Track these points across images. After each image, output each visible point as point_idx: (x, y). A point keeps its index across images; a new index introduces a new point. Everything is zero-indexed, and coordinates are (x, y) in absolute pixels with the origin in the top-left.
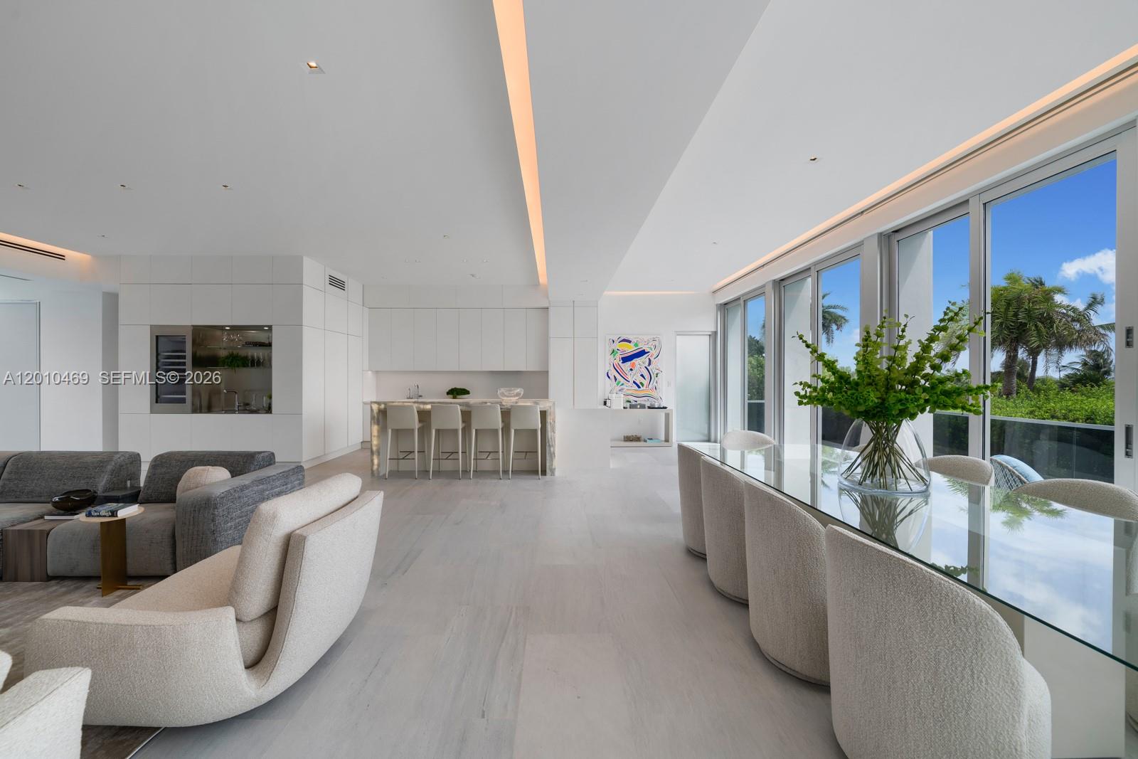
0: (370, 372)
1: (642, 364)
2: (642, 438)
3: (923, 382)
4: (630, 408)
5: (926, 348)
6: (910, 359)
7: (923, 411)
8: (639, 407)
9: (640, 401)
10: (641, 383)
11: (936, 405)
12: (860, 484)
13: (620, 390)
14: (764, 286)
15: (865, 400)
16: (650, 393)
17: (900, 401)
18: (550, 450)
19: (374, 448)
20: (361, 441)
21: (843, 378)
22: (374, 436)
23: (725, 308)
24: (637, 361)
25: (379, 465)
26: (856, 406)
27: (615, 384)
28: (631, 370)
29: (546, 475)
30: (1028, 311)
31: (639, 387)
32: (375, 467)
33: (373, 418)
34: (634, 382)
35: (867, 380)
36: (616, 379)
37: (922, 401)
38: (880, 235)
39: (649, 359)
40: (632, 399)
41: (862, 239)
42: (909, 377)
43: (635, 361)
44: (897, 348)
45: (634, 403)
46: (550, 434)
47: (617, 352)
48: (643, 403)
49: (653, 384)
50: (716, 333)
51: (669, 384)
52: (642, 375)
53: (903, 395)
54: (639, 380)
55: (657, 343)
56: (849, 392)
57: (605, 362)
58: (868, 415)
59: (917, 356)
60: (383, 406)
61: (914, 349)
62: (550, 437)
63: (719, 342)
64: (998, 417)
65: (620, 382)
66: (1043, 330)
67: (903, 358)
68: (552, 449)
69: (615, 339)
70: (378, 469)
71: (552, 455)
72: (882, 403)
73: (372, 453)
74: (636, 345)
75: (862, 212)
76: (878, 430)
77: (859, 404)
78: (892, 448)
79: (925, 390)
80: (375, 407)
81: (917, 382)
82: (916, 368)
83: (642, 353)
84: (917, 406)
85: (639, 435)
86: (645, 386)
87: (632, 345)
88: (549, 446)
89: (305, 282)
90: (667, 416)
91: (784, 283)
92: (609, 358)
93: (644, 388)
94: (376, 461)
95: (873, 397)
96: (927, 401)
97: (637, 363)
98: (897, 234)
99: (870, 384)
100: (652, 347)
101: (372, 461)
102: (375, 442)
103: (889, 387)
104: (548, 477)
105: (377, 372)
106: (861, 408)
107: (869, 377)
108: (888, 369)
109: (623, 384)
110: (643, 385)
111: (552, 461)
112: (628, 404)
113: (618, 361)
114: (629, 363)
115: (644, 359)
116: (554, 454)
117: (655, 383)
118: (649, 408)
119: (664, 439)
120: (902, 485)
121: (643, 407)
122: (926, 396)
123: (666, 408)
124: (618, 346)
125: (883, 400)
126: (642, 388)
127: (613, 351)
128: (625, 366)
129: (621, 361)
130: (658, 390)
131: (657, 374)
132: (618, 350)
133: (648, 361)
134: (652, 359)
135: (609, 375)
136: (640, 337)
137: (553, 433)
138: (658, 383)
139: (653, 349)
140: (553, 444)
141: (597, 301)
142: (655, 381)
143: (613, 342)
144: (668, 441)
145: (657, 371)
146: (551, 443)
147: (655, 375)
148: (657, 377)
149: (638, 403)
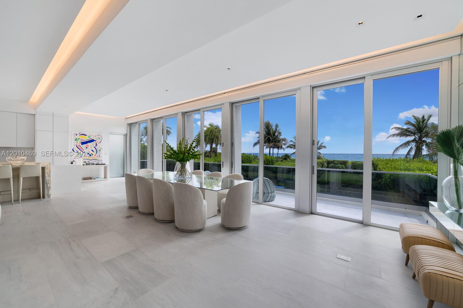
1: (92, 145)
2: (93, 178)
3: (191, 153)
4: (86, 165)
5: (191, 145)
6: (188, 148)
7: (191, 159)
8: (90, 164)
9: (91, 162)
10: (92, 154)
11: (193, 158)
12: (179, 177)
13: (80, 157)
14: (147, 120)
15: (180, 157)
16: (96, 158)
17: (187, 157)
18: (47, 186)
21: (175, 152)
23: (130, 125)
24: (89, 144)
26: (178, 159)
28: (86, 148)
29: (45, 198)
30: (214, 135)
31: (90, 155)
34: (88, 153)
35: (180, 153)
36: (77, 152)
37: (190, 157)
38: (182, 112)
39: (96, 143)
40: (87, 161)
41: (177, 112)
42: (188, 152)
43: (88, 144)
44: (186, 145)
45: (88, 163)
46: (47, 178)
47: (79, 140)
48: (93, 162)
50: (127, 134)
51: (106, 154)
52: (92, 150)
53: (187, 156)
54: (91, 152)
55: (100, 137)
56: (176, 155)
57: (72, 144)
58: (180, 161)
59: (190, 147)
61: (189, 146)
62: (47, 179)
63: (128, 138)
64: (206, 162)
65: (79, 153)
66: (216, 140)
67: (187, 147)
69: (78, 133)
71: (49, 188)
72: (183, 158)
74: (89, 137)
75: (178, 105)
76: (182, 164)
77: (178, 158)
78: (185, 168)
79: (191, 155)
81: (190, 153)
82: (189, 150)
83: (92, 141)
84: (190, 158)
85: (91, 177)
86: (94, 155)
87: (86, 136)
88: (47, 184)
90: (105, 168)
91: (154, 120)
92: (74, 142)
93: (93, 156)
95: (181, 156)
96: (191, 157)
98: (186, 113)
99: (181, 153)
100: (98, 138)
103: (184, 154)
104: (46, 199)
106: (179, 159)
107: (181, 152)
108: (184, 150)
109: (81, 154)
110: (93, 155)
111: (49, 191)
112: (85, 163)
113: (79, 143)
114: (85, 145)
115: (93, 143)
116: (50, 187)
117: (99, 154)
118: (96, 164)
119: (103, 177)
120: (187, 177)
121: (93, 164)
122: (191, 156)
123: (105, 164)
124: (78, 137)
125: (183, 157)
126: (92, 156)
127: (76, 139)
128: (83, 146)
129: (81, 144)
130: (100, 157)
131: (100, 150)
132: (79, 138)
133: (95, 144)
134: (97, 143)
135: (74, 150)
136: (91, 133)
137: (49, 178)
138: (100, 153)
139: (98, 139)
140: (50, 183)
141: (68, 115)
142: (99, 153)
143: (76, 135)
144: (106, 178)
145: (100, 149)
146: (48, 183)
147: (99, 150)
148: (100, 151)
149: (90, 163)
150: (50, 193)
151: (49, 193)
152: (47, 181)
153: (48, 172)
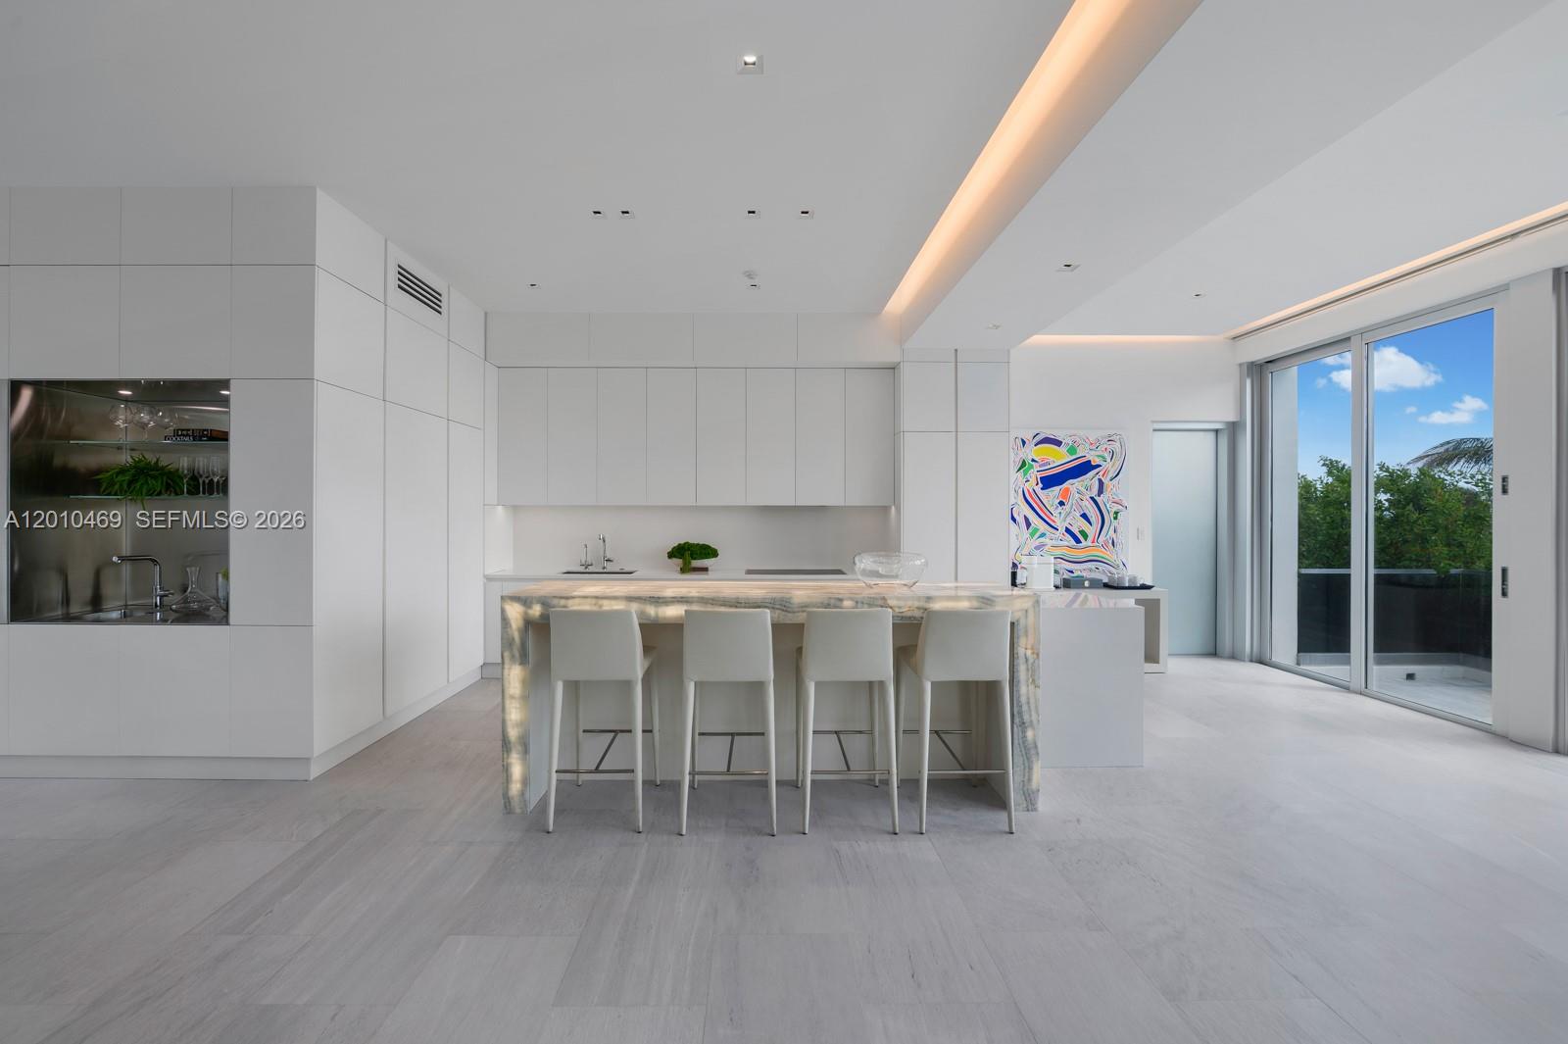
0: (500, 508)
1: (1083, 489)
4: (1065, 587)
8: (1081, 584)
9: (1082, 571)
10: (1083, 533)
13: (1037, 548)
16: (1101, 554)
18: (1024, 736)
19: (513, 733)
20: (482, 664)
22: (512, 697)
23: (1259, 372)
24: (1074, 485)
25: (525, 781)
27: (1026, 534)
28: (1062, 503)
31: (1078, 541)
32: (515, 788)
33: (507, 643)
34: (1068, 530)
36: (1028, 524)
39: (1100, 480)
40: (1063, 566)
43: (1069, 484)
46: (1024, 690)
47: (1032, 467)
48: (1088, 575)
49: (1108, 533)
50: (1241, 425)
51: (1139, 534)
52: (1084, 516)
54: (1078, 525)
55: (1116, 446)
57: (1011, 486)
60: (536, 610)
62: (1023, 698)
65: (1036, 530)
68: (1030, 734)
69: (1028, 436)
70: (522, 794)
73: (506, 745)
74: (1072, 451)
80: (515, 612)
83: (1084, 468)
86: (1090, 538)
87: (1063, 449)
88: (1022, 724)
89: (320, 259)
90: (1152, 609)
92: (1017, 478)
93: (1089, 543)
94: (517, 771)
97: (1073, 489)
100: (1106, 455)
101: (506, 769)
102: (514, 714)
105: (515, 509)
109: (1043, 535)
110: (1085, 536)
111: (1031, 769)
112: (1059, 578)
113: (1033, 485)
114: (1056, 489)
115: (1089, 480)
116: (1036, 747)
117: (1111, 533)
118: (1107, 587)
121: (1091, 584)
123: (1146, 588)
124: (1032, 452)
126: (1084, 543)
127: (1024, 464)
128: (1047, 496)
129: (1040, 485)
130: (1118, 547)
131: (1116, 513)
132: (1033, 460)
133: (1097, 482)
134: (1106, 481)
135: (1015, 516)
136: (1081, 433)
137: (1031, 687)
138: (1119, 531)
139: (1108, 460)
140: (1035, 722)
141: (1009, 351)
142: (1112, 528)
143: (1024, 443)
144: (1156, 661)
145: (1116, 508)
146: (1026, 717)
147: (1112, 515)
148: (1115, 518)
149: (1075, 575)
150: (1034, 785)
151: (1030, 780)
152: (1025, 708)
153: (1029, 652)
